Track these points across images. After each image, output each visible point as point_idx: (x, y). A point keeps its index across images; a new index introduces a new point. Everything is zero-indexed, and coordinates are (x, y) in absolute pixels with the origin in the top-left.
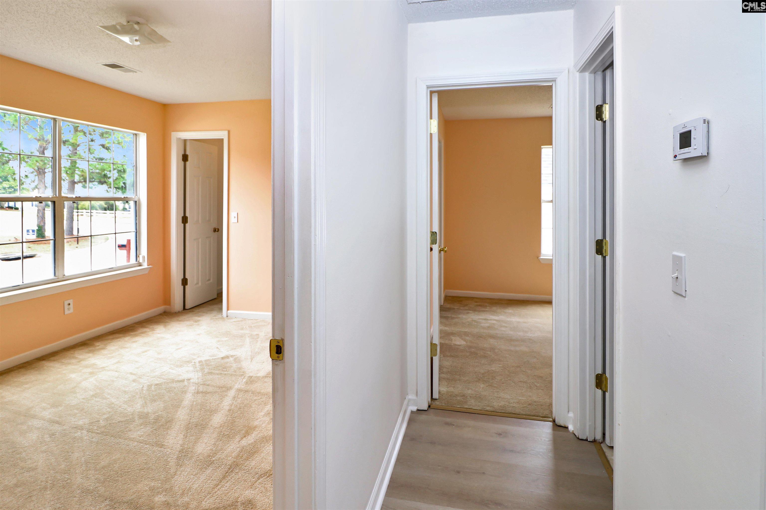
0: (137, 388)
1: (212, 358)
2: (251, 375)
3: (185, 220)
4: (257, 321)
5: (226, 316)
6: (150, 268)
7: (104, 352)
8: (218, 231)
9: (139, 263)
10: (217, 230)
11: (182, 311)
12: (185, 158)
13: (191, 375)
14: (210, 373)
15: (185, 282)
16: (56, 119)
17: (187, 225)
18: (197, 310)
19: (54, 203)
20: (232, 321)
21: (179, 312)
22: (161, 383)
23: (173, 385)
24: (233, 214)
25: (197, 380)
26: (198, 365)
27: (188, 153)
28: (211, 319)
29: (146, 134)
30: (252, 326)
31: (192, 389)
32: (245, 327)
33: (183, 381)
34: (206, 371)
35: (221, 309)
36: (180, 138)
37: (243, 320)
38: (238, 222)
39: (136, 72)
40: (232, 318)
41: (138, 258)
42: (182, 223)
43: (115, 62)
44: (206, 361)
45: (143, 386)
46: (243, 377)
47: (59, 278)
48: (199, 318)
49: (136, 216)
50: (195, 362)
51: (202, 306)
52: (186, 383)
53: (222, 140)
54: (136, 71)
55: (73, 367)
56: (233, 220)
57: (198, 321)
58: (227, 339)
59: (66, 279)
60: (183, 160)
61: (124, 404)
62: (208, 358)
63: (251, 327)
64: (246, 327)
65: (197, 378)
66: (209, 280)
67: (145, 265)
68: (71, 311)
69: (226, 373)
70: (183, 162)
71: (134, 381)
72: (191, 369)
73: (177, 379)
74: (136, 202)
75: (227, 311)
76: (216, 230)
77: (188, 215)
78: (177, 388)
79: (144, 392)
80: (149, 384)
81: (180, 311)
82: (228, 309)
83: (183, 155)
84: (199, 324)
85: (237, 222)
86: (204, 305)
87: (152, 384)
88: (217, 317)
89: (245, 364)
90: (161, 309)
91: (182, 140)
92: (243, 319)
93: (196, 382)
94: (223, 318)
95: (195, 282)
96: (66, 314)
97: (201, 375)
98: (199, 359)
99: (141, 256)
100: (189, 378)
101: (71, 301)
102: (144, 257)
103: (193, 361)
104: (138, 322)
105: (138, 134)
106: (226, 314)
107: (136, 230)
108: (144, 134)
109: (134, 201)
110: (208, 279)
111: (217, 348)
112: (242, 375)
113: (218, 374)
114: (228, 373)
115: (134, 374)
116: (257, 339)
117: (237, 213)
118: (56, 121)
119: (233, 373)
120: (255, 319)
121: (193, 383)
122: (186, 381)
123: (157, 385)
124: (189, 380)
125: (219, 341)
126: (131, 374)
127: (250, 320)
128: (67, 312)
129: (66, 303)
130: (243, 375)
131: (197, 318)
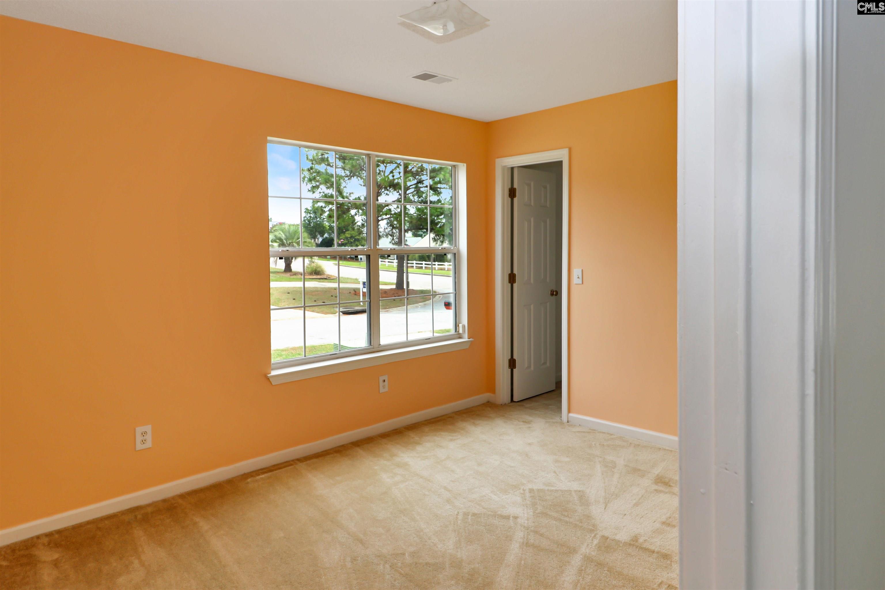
0: (451, 513)
1: (547, 488)
2: (606, 535)
3: (512, 278)
4: (612, 437)
5: (567, 422)
6: (471, 342)
7: (419, 448)
8: (556, 295)
9: (459, 334)
10: (555, 293)
11: (509, 403)
12: (512, 193)
13: (517, 511)
14: (544, 514)
15: (512, 364)
16: (370, 156)
17: (515, 285)
18: (527, 404)
19: (368, 257)
20: (574, 430)
21: (505, 404)
22: (479, 514)
23: (495, 521)
24: (576, 272)
25: (526, 522)
26: (528, 495)
27: (516, 186)
28: (546, 422)
29: (465, 164)
30: (605, 444)
31: (519, 535)
32: (593, 443)
33: (507, 518)
34: (540, 509)
35: (560, 408)
36: (505, 166)
37: (590, 431)
38: (583, 283)
39: (451, 81)
40: (575, 426)
41: (458, 327)
42: (509, 282)
43: (426, 71)
44: (538, 490)
45: (458, 513)
46: (593, 535)
47: (375, 347)
48: (531, 418)
49: (455, 273)
50: (524, 490)
51: (534, 399)
52: (511, 522)
53: (561, 162)
54: (451, 79)
55: (385, 462)
56: (575, 280)
57: (529, 422)
58: (567, 459)
59: (382, 350)
60: (509, 197)
61: (434, 534)
62: (542, 487)
63: (603, 445)
64: (595, 444)
65: (526, 518)
66: (545, 363)
67: (466, 339)
68: (386, 389)
69: (567, 519)
70: (510, 199)
71: (448, 501)
72: (519, 499)
73: (499, 513)
74: (455, 254)
75: (568, 414)
76: (553, 294)
77: (515, 271)
78: (500, 528)
79: (459, 522)
80: (465, 510)
81: (507, 403)
82: (569, 411)
83: (509, 189)
84: (530, 427)
85: (581, 283)
86: (537, 398)
87: (469, 513)
88: (554, 421)
89: (596, 511)
90: (484, 397)
91: (509, 168)
92: (590, 429)
93: (526, 525)
94: (562, 423)
95: (526, 366)
96: (380, 392)
97: (531, 513)
98: (530, 486)
99: (460, 325)
100: (516, 515)
101: (386, 377)
102: (464, 326)
103: (522, 487)
104: (457, 412)
105: (457, 165)
106: (567, 418)
107: (455, 291)
108: (464, 165)
109: (453, 253)
110: (543, 362)
111: (555, 472)
112: (591, 531)
113: (555, 519)
114: (571, 520)
115: (449, 491)
116: (613, 469)
117: (582, 270)
118: (370, 157)
119: (578, 523)
120: (608, 434)
121: (521, 526)
122: (511, 518)
123: (474, 515)
124: (516, 518)
125: (557, 461)
126: (445, 488)
127: (600, 432)
128: (382, 390)
129: (381, 379)
130: (593, 530)
131: (528, 418)
